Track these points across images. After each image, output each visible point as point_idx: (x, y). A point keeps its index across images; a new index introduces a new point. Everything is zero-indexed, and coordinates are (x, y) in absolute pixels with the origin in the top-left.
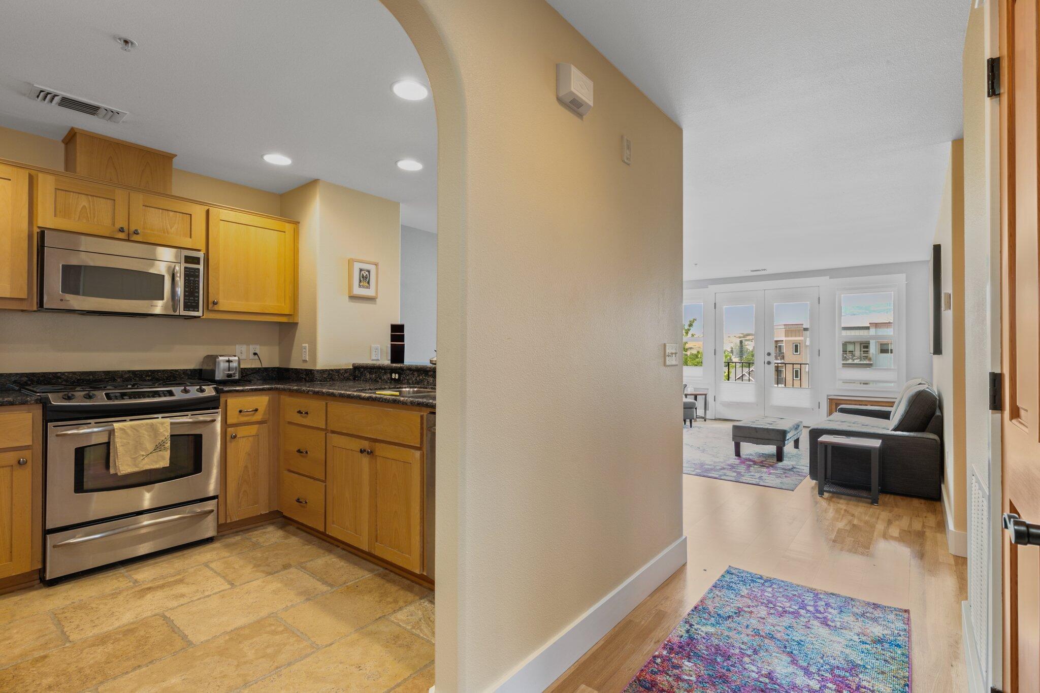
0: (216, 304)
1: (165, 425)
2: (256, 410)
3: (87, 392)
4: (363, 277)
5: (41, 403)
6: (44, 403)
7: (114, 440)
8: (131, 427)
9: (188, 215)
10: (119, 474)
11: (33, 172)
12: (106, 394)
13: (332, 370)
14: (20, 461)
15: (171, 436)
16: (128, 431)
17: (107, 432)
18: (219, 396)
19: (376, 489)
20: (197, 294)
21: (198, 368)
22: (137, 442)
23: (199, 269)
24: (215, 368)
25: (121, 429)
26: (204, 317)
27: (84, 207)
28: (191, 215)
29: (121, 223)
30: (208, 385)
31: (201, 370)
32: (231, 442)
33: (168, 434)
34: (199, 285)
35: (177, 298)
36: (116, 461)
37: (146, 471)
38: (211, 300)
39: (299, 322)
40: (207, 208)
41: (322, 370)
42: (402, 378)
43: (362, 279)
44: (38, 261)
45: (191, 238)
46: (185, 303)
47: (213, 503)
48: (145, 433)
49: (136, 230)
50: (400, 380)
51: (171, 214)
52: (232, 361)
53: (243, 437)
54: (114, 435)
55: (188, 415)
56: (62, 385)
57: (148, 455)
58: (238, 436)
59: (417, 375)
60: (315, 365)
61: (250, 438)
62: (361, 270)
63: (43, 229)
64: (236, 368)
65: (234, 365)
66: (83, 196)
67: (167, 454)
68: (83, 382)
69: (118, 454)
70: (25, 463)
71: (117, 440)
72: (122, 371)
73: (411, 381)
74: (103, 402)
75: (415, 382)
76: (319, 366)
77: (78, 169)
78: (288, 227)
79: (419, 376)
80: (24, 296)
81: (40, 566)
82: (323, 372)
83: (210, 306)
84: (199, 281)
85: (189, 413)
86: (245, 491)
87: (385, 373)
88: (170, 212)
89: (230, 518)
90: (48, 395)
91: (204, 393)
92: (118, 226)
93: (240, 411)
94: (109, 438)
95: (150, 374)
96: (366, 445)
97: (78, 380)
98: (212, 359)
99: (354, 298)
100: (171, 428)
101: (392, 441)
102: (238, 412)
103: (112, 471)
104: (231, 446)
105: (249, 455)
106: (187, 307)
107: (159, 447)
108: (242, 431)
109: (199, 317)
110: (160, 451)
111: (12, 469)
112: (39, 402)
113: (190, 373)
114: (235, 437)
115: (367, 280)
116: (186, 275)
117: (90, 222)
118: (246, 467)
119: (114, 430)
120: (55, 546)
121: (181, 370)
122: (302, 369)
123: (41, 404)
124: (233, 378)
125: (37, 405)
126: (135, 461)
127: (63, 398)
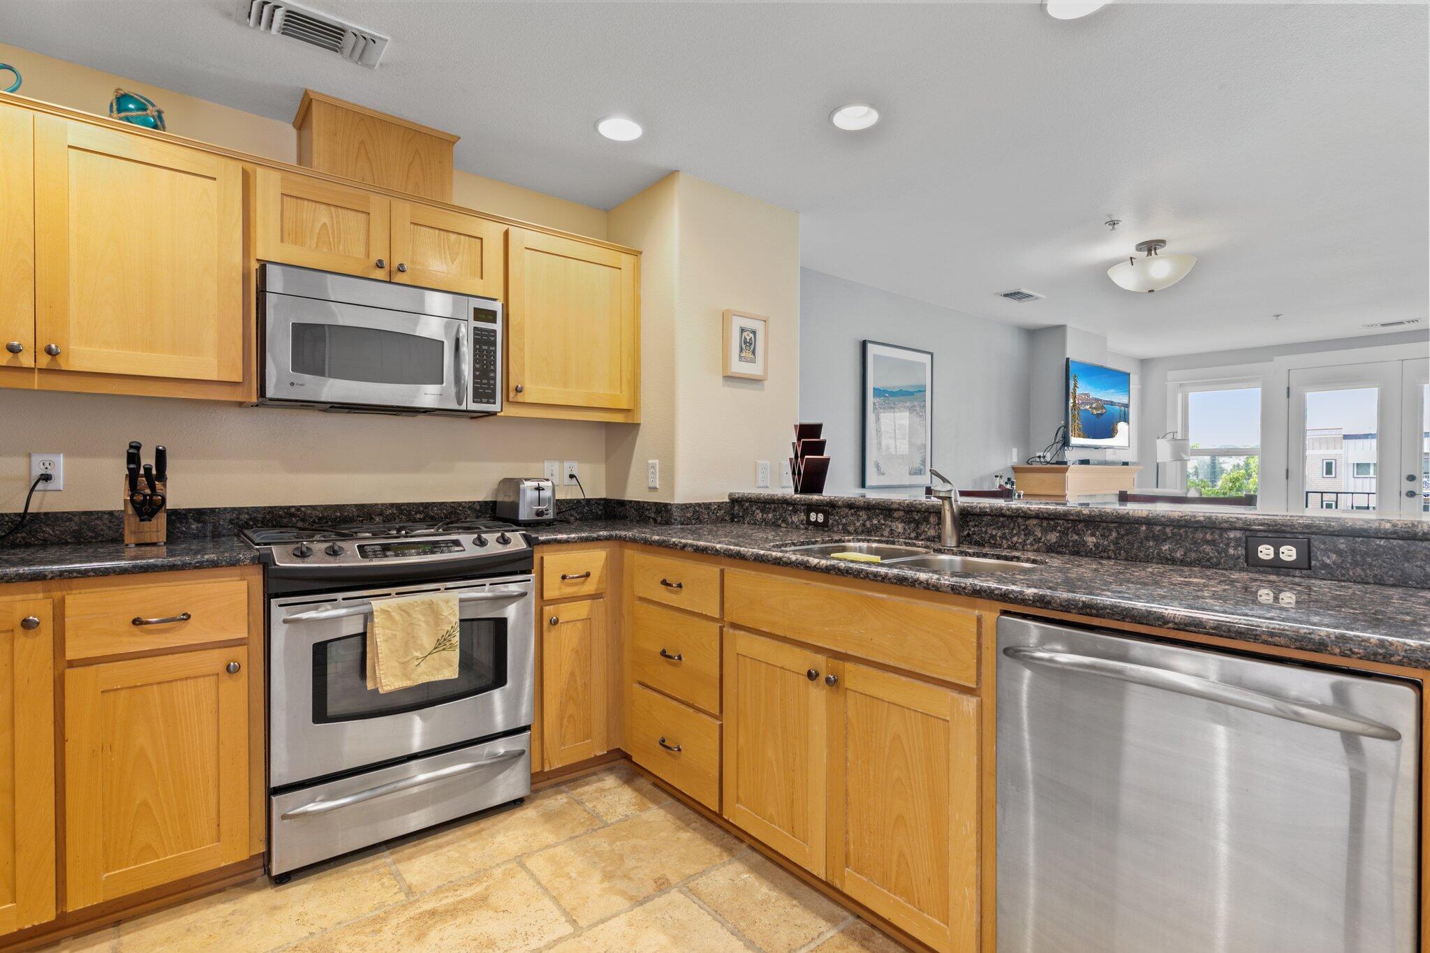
0: (521, 392)
1: (450, 604)
2: (588, 575)
3: (331, 544)
4: (745, 342)
5: (259, 563)
6: (265, 563)
7: (372, 632)
8: (400, 608)
9: (477, 240)
10: (381, 691)
11: (249, 167)
12: (358, 547)
13: (699, 505)
14: (229, 666)
15: (461, 621)
16: (393, 614)
17: (362, 616)
18: (532, 551)
19: (847, 758)
20: (492, 375)
21: (490, 499)
22: (409, 634)
23: (495, 331)
24: (519, 499)
25: (384, 611)
26: (502, 414)
27: (325, 224)
28: (481, 239)
29: (379, 253)
30: (513, 531)
31: (494, 503)
32: (549, 631)
33: (455, 620)
34: (495, 357)
35: (463, 382)
36: (376, 668)
37: (423, 685)
38: (512, 385)
39: (642, 422)
40: (506, 227)
41: (684, 505)
42: (831, 521)
43: (744, 346)
44: (257, 317)
45: (482, 278)
46: (475, 389)
47: (524, 738)
48: (420, 619)
49: (401, 265)
50: (827, 526)
51: (453, 237)
52: (543, 489)
53: (568, 622)
54: (372, 621)
55: (485, 585)
56: (297, 528)
57: (426, 657)
58: (560, 621)
59: (865, 517)
60: (673, 496)
61: (579, 624)
62: (743, 330)
63: (263, 263)
64: (549, 499)
65: (546, 494)
66: (323, 206)
67: (455, 656)
68: (327, 522)
69: (380, 655)
70: (238, 669)
71: (378, 631)
72: (383, 505)
73: (851, 529)
74: (353, 562)
75: (860, 530)
76: (679, 500)
77: (315, 163)
78: (626, 260)
79: (869, 518)
80: (237, 377)
81: (263, 849)
82: (685, 507)
83: (512, 394)
84: (495, 352)
85: (487, 581)
86: (571, 716)
87: (795, 511)
88: (451, 234)
89: (550, 764)
90: (271, 549)
91: (508, 546)
92: (374, 258)
93: (564, 577)
94: (365, 626)
95: (421, 509)
96: (820, 662)
97: (320, 519)
98: (513, 484)
99: (730, 379)
100: (460, 607)
101: (891, 663)
102: (559, 579)
103: (370, 686)
104: (550, 637)
105: (577, 652)
106: (478, 397)
107: (442, 644)
108: (568, 612)
109: (494, 414)
110: (444, 649)
111: (218, 679)
112: (257, 562)
113: (478, 508)
114: (556, 622)
115: (752, 348)
116: (476, 342)
117: (333, 252)
118: (572, 674)
119: (372, 613)
120: (284, 817)
121: (466, 502)
122: (648, 503)
123: (261, 566)
124: (545, 517)
125: (254, 566)
126: (405, 669)
127: (295, 555)
